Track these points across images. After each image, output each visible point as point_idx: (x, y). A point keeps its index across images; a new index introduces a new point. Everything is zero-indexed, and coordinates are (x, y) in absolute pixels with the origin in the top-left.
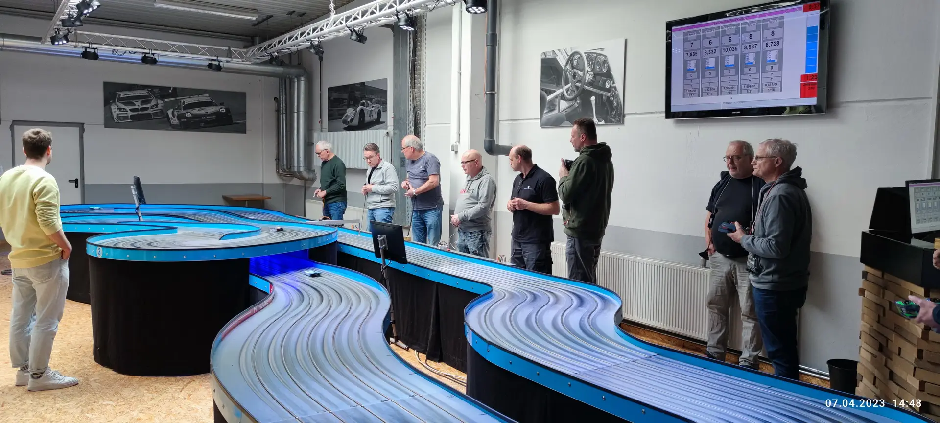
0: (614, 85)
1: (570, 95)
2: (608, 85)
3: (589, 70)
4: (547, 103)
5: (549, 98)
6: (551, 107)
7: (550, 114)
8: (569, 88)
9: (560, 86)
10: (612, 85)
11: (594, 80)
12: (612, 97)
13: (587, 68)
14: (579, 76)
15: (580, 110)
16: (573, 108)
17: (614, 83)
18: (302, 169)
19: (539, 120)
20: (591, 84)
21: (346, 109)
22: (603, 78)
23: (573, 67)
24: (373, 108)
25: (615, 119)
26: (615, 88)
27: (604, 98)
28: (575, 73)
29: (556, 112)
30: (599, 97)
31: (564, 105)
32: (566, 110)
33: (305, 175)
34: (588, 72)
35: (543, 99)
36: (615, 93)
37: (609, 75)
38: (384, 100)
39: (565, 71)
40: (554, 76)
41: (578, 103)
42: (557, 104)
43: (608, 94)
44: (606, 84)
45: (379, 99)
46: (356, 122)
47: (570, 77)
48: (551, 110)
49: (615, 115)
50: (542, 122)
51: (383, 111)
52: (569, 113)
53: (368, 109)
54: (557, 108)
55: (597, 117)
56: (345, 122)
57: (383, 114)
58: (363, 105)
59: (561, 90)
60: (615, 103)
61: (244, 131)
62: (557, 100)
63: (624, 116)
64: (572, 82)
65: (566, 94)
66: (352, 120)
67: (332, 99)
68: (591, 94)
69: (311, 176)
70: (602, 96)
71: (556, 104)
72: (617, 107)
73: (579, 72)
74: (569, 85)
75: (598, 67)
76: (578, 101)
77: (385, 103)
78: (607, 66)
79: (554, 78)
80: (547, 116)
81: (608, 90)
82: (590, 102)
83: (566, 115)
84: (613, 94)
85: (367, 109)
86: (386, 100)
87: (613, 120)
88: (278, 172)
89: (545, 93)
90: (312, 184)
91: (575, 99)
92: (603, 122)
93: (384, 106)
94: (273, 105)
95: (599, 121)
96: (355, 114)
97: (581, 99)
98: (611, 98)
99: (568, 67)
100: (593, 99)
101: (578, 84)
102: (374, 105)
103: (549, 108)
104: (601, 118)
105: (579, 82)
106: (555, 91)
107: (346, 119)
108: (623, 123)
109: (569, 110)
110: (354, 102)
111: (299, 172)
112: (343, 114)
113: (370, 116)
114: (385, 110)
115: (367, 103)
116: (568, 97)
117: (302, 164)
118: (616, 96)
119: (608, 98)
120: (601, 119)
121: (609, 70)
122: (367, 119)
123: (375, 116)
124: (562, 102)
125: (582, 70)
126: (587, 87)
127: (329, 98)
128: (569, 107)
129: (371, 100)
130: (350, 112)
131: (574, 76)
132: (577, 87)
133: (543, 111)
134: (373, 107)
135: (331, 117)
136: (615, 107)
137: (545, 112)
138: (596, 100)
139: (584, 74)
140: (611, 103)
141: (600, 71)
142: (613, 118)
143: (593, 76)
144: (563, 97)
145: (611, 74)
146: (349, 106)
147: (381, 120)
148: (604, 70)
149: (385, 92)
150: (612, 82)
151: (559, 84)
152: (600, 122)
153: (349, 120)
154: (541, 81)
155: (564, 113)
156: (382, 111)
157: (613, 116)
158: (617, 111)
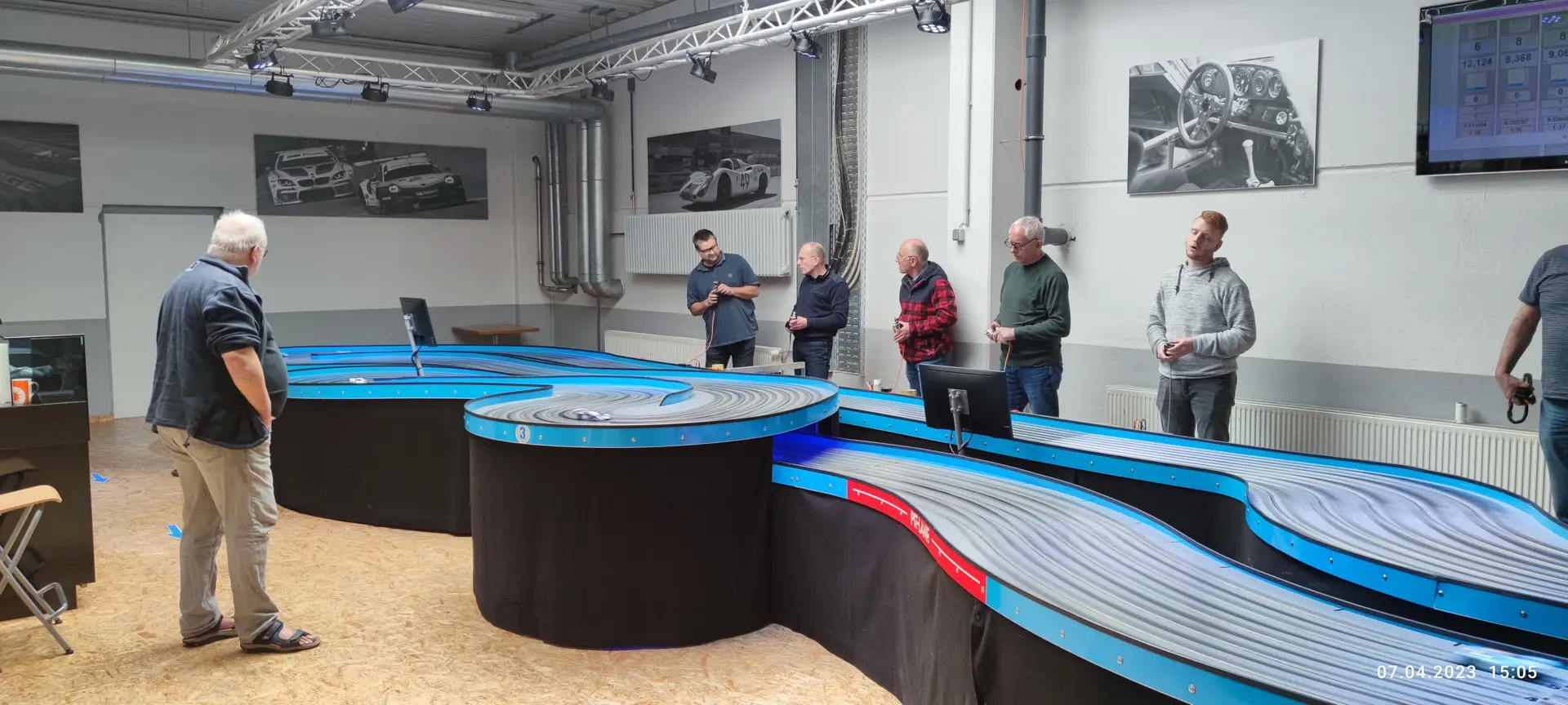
0: (1296, 119)
1: (1195, 138)
2: (1281, 120)
3: (1239, 94)
4: (1143, 153)
5: (1148, 144)
6: (1154, 159)
7: (1147, 173)
8: (1195, 125)
9: (1174, 123)
10: (1291, 119)
11: (1250, 112)
12: (1292, 139)
13: (1233, 90)
14: (1217, 105)
15: (1220, 163)
16: (1202, 160)
17: (1295, 116)
18: (600, 278)
19: (1126, 184)
20: (1243, 118)
21: (689, 175)
22: (1270, 108)
23: (1202, 90)
24: (749, 172)
25: (1299, 179)
26: (1298, 124)
27: (1273, 142)
28: (1207, 100)
29: (1164, 167)
30: (1261, 143)
31: (1181, 155)
32: (1189, 164)
33: (605, 288)
34: (1236, 98)
35: (1134, 149)
36: (1298, 134)
37: (1284, 102)
38: (774, 156)
39: (1185, 98)
40: (1159, 107)
41: (1213, 152)
42: (1167, 154)
43: (1283, 135)
44: (1278, 117)
45: (763, 156)
46: (712, 195)
47: (1194, 108)
48: (1153, 166)
49: (1298, 172)
50: (1131, 186)
51: (772, 176)
52: (1194, 169)
53: (739, 172)
54: (1167, 161)
55: (1256, 175)
56: (685, 196)
57: (771, 182)
58: (727, 165)
59: (1176, 130)
60: (1298, 150)
61: (483, 215)
62: (1167, 147)
63: (1317, 172)
64: (1200, 116)
65: (1186, 136)
66: (701, 193)
67: (657, 156)
68: (1245, 135)
69: (615, 290)
70: (1268, 138)
71: (1164, 154)
72: (1302, 157)
73: (1216, 99)
74: (1195, 121)
75: (1258, 90)
76: (1215, 149)
77: (776, 162)
78: (1278, 88)
79: (1161, 109)
80: (1143, 174)
81: (1284, 128)
82: (1243, 149)
83: (1187, 172)
84: (1294, 134)
85: (734, 174)
86: (779, 155)
87: (1294, 179)
88: (542, 285)
89: (1140, 137)
90: (614, 303)
91: (1207, 145)
92: (1271, 184)
93: (774, 168)
94: (531, 170)
95: (1262, 182)
96: (709, 182)
97: (1219, 145)
98: (1289, 142)
99: (1191, 90)
100: (1248, 144)
101: (1216, 120)
102: (752, 166)
103: (1147, 161)
104: (1267, 176)
105: (1215, 115)
106: (1160, 133)
107: (688, 190)
108: (1316, 185)
109: (1194, 164)
110: (709, 163)
111: (596, 285)
112: (682, 183)
113: (742, 185)
114: (777, 173)
115: (736, 162)
116: (1193, 142)
117: (600, 270)
118: (1301, 138)
119: (1282, 142)
120: (1266, 179)
121: (1283, 93)
122: (736, 189)
123: (754, 185)
124: (1177, 150)
125: (1224, 94)
126: (1233, 124)
127: (650, 157)
128: (1192, 160)
129: (744, 157)
130: (698, 179)
131: (1205, 105)
132: (1212, 125)
133: (1136, 167)
134: (750, 168)
135: (654, 188)
136: (1299, 157)
137: (1139, 168)
138: (1254, 146)
139: (1226, 102)
140: (1291, 150)
141: (1264, 96)
142: (1295, 176)
143: (1246, 105)
144: (1179, 142)
145: (1289, 101)
146: (695, 168)
147: (768, 191)
148: (1273, 95)
149: (776, 144)
150: (1291, 114)
151: (1170, 120)
152: (1265, 182)
153: (695, 192)
154: (1130, 115)
155: (1183, 169)
156: (768, 176)
157: (1293, 172)
158: (1302, 165)
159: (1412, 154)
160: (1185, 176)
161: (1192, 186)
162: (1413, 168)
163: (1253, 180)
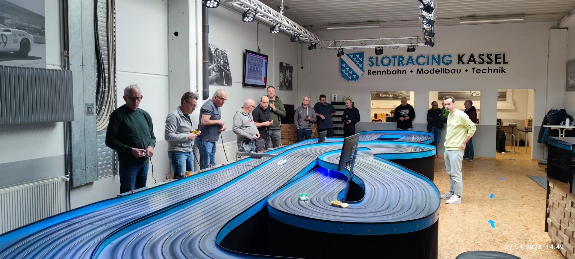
1: (216, 69)
3: (222, 59)
5: (209, 69)
6: (209, 73)
8: (216, 65)
11: (224, 64)
13: (221, 58)
15: (220, 78)
20: (223, 66)
22: (226, 64)
23: (217, 56)
24: (6, 34)
26: (230, 70)
29: (211, 76)
31: (214, 74)
34: (222, 60)
36: (230, 72)
37: (228, 64)
38: (38, 27)
39: (214, 56)
41: (219, 74)
42: (211, 72)
43: (228, 72)
44: (227, 67)
45: (26, 24)
48: (209, 76)
49: (230, 82)
51: (35, 43)
52: (216, 78)
54: (211, 74)
59: (213, 66)
70: (226, 72)
72: (230, 79)
75: (225, 59)
77: (41, 33)
78: (227, 59)
79: (210, 58)
81: (228, 70)
83: (215, 79)
87: (229, 84)
91: (218, 72)
92: (227, 85)
93: (39, 37)
99: (215, 54)
100: (224, 73)
101: (219, 65)
105: (219, 63)
106: (210, 66)
108: (231, 86)
109: (216, 77)
118: (230, 74)
119: (228, 74)
120: (226, 83)
123: (14, 46)
124: (213, 72)
128: (216, 75)
131: (217, 60)
134: (9, 31)
139: (220, 60)
140: (229, 76)
141: (225, 61)
143: (223, 62)
144: (213, 69)
147: (31, 54)
148: (227, 61)
150: (229, 67)
151: (212, 62)
159: (241, 81)
160: (214, 80)
161: (215, 83)
162: (241, 84)
163: (224, 83)
